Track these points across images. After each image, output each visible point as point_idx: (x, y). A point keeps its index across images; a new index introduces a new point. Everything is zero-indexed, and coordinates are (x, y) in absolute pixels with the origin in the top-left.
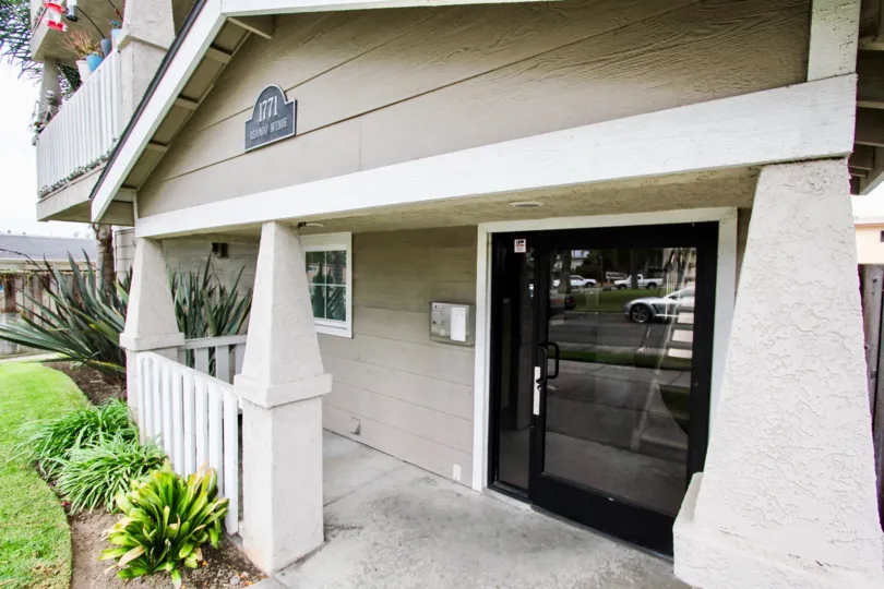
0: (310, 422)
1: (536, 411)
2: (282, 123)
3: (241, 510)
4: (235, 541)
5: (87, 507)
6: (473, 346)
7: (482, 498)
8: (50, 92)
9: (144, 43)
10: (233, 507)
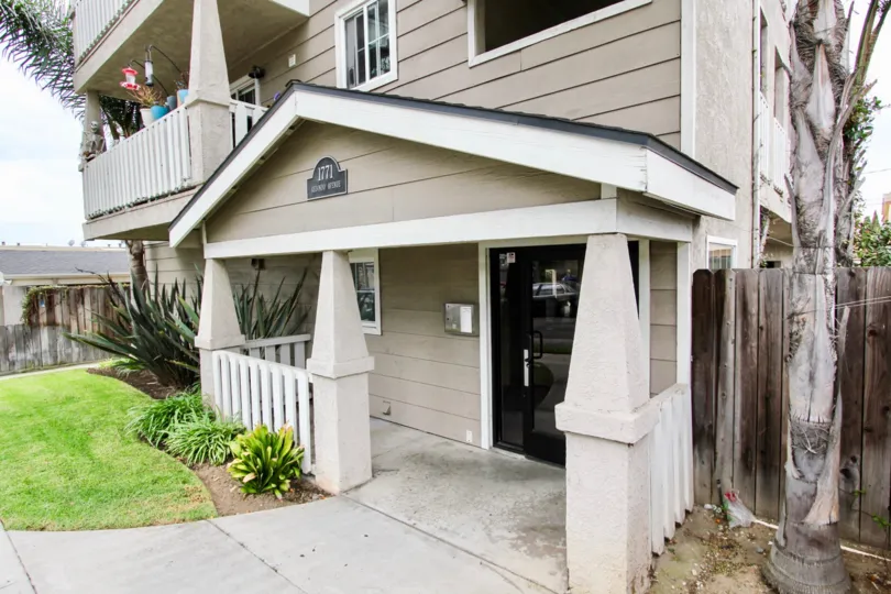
0: (360, 393)
1: (526, 383)
2: (337, 184)
3: (313, 455)
4: (310, 479)
5: (197, 462)
6: (478, 336)
7: (490, 453)
8: (94, 123)
9: (208, 103)
10: (307, 453)
